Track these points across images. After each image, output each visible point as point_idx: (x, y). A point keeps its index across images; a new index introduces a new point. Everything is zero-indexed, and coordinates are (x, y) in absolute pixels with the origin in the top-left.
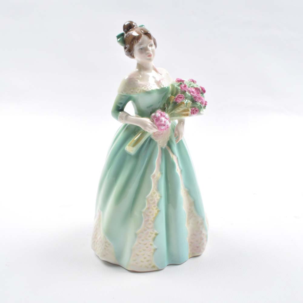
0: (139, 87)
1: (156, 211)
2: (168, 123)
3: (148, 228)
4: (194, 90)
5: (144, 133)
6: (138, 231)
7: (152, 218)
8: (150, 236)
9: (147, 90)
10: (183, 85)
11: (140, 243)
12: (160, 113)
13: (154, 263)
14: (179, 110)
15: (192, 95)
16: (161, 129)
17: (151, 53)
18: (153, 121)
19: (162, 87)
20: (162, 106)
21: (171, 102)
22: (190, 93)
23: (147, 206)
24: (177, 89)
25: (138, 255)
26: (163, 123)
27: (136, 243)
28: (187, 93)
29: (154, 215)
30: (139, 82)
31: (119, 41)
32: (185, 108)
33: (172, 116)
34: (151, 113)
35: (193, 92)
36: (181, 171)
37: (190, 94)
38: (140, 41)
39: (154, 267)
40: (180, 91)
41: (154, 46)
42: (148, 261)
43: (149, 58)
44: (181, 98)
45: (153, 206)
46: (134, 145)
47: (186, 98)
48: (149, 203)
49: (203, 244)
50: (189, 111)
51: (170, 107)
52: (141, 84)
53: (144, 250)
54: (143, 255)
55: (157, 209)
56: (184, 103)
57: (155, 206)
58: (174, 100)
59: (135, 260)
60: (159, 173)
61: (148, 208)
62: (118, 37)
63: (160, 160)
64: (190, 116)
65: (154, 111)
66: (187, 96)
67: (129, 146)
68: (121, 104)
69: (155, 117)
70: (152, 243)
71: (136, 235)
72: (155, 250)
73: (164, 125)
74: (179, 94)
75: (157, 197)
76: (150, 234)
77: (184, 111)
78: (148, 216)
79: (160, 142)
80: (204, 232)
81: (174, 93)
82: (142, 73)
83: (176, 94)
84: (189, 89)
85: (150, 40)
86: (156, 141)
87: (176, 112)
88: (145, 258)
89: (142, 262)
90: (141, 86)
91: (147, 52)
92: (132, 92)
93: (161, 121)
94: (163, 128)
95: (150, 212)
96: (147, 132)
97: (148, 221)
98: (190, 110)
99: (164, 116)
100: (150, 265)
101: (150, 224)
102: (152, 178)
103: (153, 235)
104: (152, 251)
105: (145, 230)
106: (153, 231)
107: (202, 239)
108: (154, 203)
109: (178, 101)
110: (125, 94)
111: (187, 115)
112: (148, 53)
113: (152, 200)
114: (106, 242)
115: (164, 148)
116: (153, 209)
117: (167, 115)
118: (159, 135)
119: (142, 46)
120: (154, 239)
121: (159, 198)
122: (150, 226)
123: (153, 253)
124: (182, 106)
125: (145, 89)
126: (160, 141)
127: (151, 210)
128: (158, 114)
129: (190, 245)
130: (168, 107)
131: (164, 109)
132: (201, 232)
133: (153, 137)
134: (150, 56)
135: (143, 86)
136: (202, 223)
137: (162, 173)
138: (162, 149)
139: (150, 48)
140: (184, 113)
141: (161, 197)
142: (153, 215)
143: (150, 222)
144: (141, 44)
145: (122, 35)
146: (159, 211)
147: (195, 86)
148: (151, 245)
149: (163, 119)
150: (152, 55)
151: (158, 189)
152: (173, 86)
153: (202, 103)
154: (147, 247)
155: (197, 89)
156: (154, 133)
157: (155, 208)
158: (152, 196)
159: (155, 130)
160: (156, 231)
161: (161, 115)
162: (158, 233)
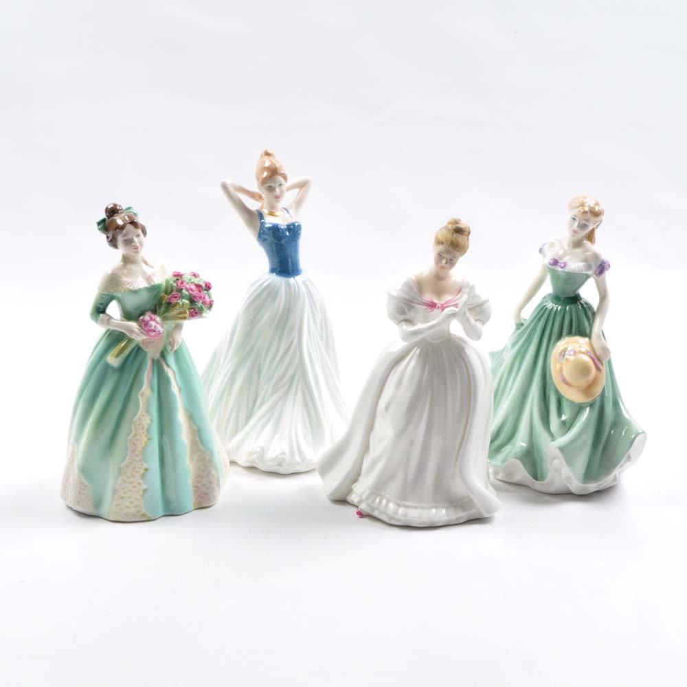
0: (124, 284)
1: (145, 439)
2: (159, 328)
3: (135, 460)
4: (193, 287)
5: (130, 340)
6: (123, 465)
7: (140, 448)
8: (137, 472)
10: (180, 281)
11: (124, 481)
12: (150, 316)
13: (144, 511)
14: (173, 312)
15: (190, 294)
16: (151, 336)
17: (138, 245)
18: (140, 326)
19: (153, 284)
21: (164, 303)
22: (188, 291)
23: (133, 433)
24: (172, 286)
25: (122, 498)
26: (153, 328)
27: (120, 481)
28: (184, 291)
29: (143, 444)
30: (125, 279)
31: (100, 229)
32: (182, 310)
33: (165, 319)
34: (140, 316)
35: (191, 290)
36: (180, 389)
37: (187, 293)
38: (124, 232)
39: (144, 515)
40: (175, 288)
41: (142, 235)
42: (136, 507)
43: (135, 250)
44: (176, 297)
45: (141, 432)
46: (117, 356)
47: (182, 297)
48: (136, 429)
49: (213, 489)
50: (185, 313)
51: (162, 309)
52: (126, 282)
53: (130, 491)
54: (129, 497)
55: (146, 436)
56: (179, 304)
57: (143, 433)
58: (168, 301)
59: (118, 505)
60: (149, 390)
61: (135, 435)
62: (99, 224)
63: (151, 374)
64: (189, 319)
65: (143, 313)
66: (183, 295)
67: (111, 356)
68: (102, 304)
69: (143, 320)
70: (140, 481)
71: (120, 469)
72: (145, 491)
73: (154, 331)
74: (174, 293)
75: (146, 421)
76: (137, 469)
77: (181, 313)
78: (134, 444)
79: (151, 352)
80: (213, 472)
81: (169, 291)
82: (128, 266)
83: (171, 293)
84: (188, 286)
85: (137, 230)
86: (145, 350)
87: (170, 315)
88: (132, 502)
89: (128, 507)
90: (126, 283)
91: (133, 244)
92: (115, 291)
93: (151, 326)
94: (153, 334)
95: (138, 440)
96: (133, 339)
97: (134, 451)
98: (188, 312)
99: (154, 320)
100: (139, 512)
101: (137, 455)
102: (140, 397)
103: (142, 471)
104: (141, 493)
105: (131, 463)
106: (142, 465)
107: (210, 482)
108: (143, 428)
109: (172, 301)
110: (106, 293)
111: (185, 318)
112: (134, 246)
113: (139, 425)
114: (81, 483)
115: (156, 359)
116: (141, 436)
117: (158, 319)
118: (149, 343)
119: (126, 238)
120: (143, 476)
121: (149, 422)
122: (137, 459)
123: (143, 496)
124: (178, 307)
125: (131, 288)
127: (139, 437)
128: (147, 318)
129: (195, 491)
130: (160, 309)
131: (155, 312)
132: (210, 472)
133: (141, 345)
134: (136, 248)
135: (128, 284)
136: (211, 461)
137: (153, 391)
138: (153, 360)
139: (136, 239)
140: (180, 316)
141: (152, 421)
142: (141, 443)
143: (137, 453)
144: (125, 235)
145: (104, 220)
146: (149, 439)
147: (196, 282)
148: (139, 484)
149: (153, 323)
150: (140, 248)
151: (148, 411)
152: (167, 282)
153: (204, 303)
154: (135, 487)
155: (198, 286)
156: (143, 340)
157: (143, 435)
158: (140, 419)
159: (144, 337)
160: (145, 466)
161: (151, 318)
162: (148, 467)
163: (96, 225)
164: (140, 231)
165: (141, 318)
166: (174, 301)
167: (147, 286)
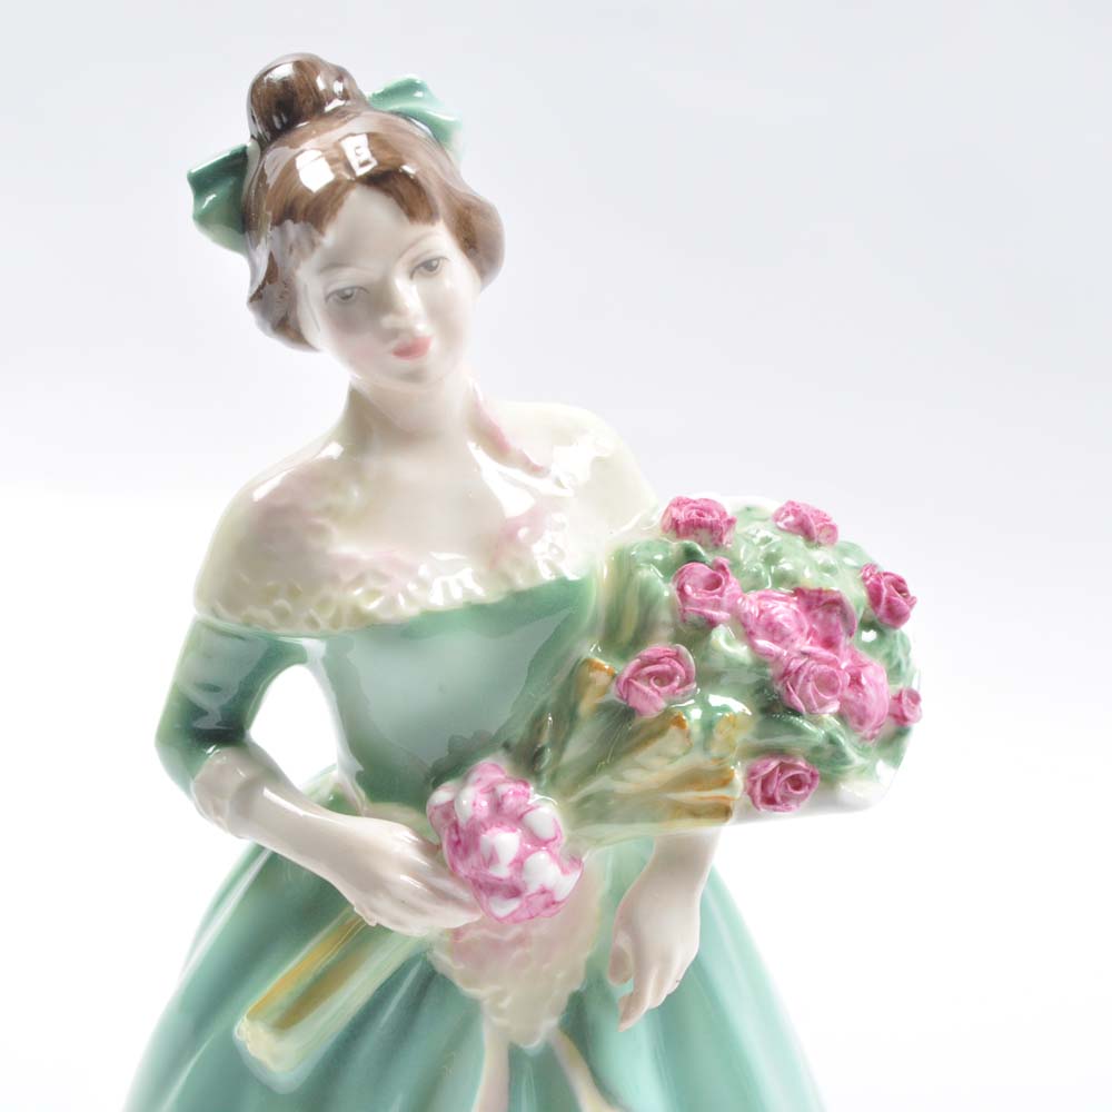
0: (334, 579)
2: (546, 871)
4: (784, 611)
5: (365, 937)
9: (386, 616)
10: (701, 571)
12: (491, 790)
14: (649, 770)
15: (762, 660)
17: (423, 327)
19: (522, 583)
20: (519, 732)
21: (586, 707)
22: (748, 635)
24: (647, 603)
26: (502, 871)
28: (721, 638)
31: (203, 219)
32: (697, 759)
33: (592, 811)
35: (773, 630)
37: (741, 652)
38: (331, 237)
40: (665, 616)
43: (405, 364)
44: (664, 678)
47: (710, 678)
50: (726, 782)
51: (577, 747)
52: (349, 562)
56: (680, 723)
58: (613, 695)
62: (201, 183)
64: (748, 815)
66: (718, 663)
68: (213, 689)
69: (448, 810)
73: (515, 892)
74: (659, 645)
77: (693, 779)
79: (505, 1004)
81: (628, 632)
82: (375, 464)
83: (638, 640)
84: (750, 605)
85: (416, 230)
86: (471, 991)
87: (620, 787)
90: (346, 577)
91: (388, 321)
92: (283, 615)
93: (492, 859)
94: (505, 908)
98: (739, 777)
99: (518, 819)
109: (636, 701)
110: (230, 623)
111: (723, 812)
112: (395, 333)
115: (533, 1046)
117: (546, 811)
119: (346, 278)
124: (672, 741)
126: (500, 996)
128: (468, 798)
130: (560, 746)
131: (528, 760)
133: (445, 961)
134: (411, 349)
135: (359, 580)
138: (515, 1057)
139: (409, 294)
140: (690, 796)
145: (235, 165)
147: (810, 579)
149: (506, 842)
150: (434, 346)
152: (624, 564)
153: (852, 716)
155: (819, 603)
156: (457, 933)
159: (458, 918)
161: (497, 805)
163: (187, 192)
164: (440, 238)
165: (441, 796)
166: (651, 700)
167: (481, 593)
